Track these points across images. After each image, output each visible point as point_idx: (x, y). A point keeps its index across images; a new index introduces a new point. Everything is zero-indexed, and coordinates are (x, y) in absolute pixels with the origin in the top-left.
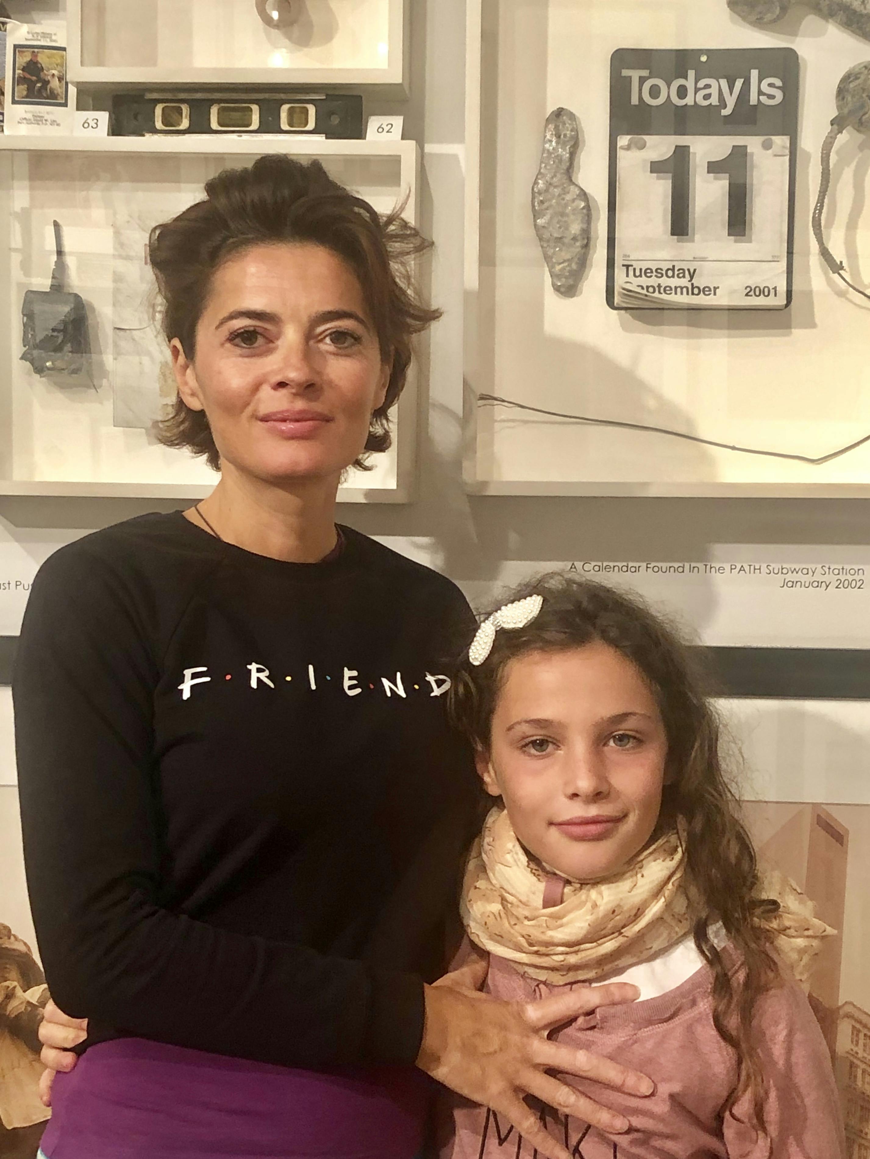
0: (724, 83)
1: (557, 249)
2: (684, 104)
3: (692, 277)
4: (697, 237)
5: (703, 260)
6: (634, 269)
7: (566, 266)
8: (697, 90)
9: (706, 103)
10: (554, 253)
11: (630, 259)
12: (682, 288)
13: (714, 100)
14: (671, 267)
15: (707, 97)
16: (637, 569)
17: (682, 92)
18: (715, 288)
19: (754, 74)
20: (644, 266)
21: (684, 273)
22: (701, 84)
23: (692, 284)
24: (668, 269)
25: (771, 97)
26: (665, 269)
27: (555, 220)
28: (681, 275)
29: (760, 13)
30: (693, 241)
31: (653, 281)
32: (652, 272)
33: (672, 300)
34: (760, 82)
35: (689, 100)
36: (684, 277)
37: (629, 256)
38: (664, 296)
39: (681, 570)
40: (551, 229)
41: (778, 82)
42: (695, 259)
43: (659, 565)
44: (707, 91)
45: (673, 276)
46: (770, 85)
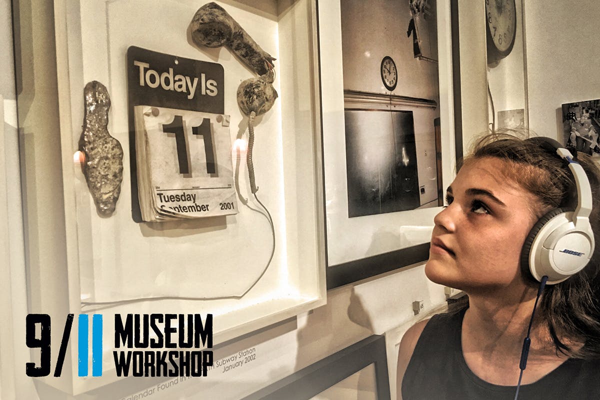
0: (188, 79)
1: (103, 183)
2: (168, 89)
3: (194, 199)
4: (193, 174)
5: (197, 188)
6: (164, 197)
7: (111, 196)
8: (175, 82)
9: (179, 90)
10: (101, 187)
11: (160, 189)
12: (191, 207)
13: (184, 89)
14: (183, 194)
15: (180, 86)
16: (153, 391)
17: (167, 82)
18: (207, 206)
19: (203, 76)
20: (169, 193)
21: (190, 197)
22: (177, 78)
23: (196, 204)
24: (182, 196)
25: (212, 91)
26: (180, 195)
27: (102, 163)
28: (189, 199)
29: (209, 40)
30: (191, 177)
31: (176, 204)
32: (174, 198)
33: (189, 215)
34: (206, 82)
35: (171, 87)
36: (190, 200)
37: (159, 188)
38: (184, 213)
39: (176, 382)
40: (99, 169)
41: (215, 84)
42: (194, 188)
43: (164, 383)
44: (180, 83)
45: (185, 200)
46: (212, 84)
